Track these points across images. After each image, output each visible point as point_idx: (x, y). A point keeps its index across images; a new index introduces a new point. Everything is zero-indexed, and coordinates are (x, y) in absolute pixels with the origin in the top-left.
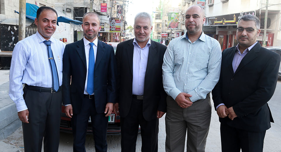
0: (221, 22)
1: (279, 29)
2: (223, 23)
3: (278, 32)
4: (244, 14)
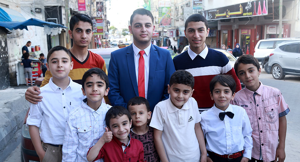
0: (224, 14)
1: (296, 19)
2: (227, 16)
3: (296, 23)
4: (252, 3)
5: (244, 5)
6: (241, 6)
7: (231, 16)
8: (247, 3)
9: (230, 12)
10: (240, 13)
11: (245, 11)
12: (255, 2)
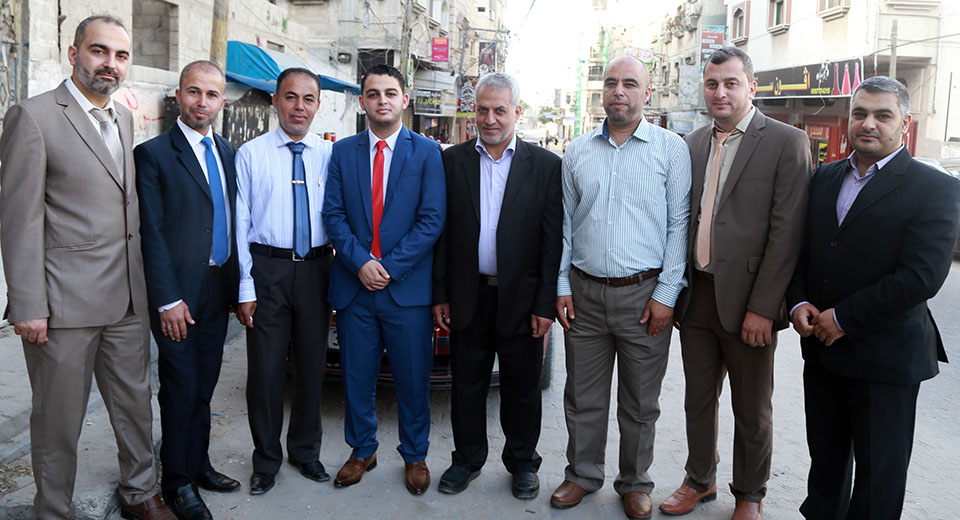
0: (770, 88)
1: (930, 110)
2: (776, 93)
3: (929, 118)
4: (831, 66)
5: (814, 69)
6: (806, 71)
7: (784, 93)
8: (820, 65)
9: (783, 84)
10: (803, 87)
11: (814, 84)
12: (837, 65)
